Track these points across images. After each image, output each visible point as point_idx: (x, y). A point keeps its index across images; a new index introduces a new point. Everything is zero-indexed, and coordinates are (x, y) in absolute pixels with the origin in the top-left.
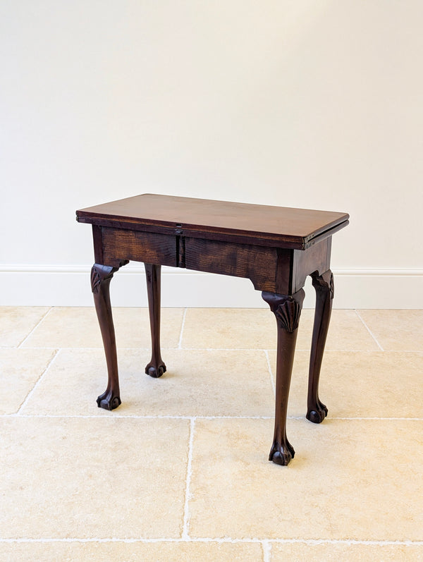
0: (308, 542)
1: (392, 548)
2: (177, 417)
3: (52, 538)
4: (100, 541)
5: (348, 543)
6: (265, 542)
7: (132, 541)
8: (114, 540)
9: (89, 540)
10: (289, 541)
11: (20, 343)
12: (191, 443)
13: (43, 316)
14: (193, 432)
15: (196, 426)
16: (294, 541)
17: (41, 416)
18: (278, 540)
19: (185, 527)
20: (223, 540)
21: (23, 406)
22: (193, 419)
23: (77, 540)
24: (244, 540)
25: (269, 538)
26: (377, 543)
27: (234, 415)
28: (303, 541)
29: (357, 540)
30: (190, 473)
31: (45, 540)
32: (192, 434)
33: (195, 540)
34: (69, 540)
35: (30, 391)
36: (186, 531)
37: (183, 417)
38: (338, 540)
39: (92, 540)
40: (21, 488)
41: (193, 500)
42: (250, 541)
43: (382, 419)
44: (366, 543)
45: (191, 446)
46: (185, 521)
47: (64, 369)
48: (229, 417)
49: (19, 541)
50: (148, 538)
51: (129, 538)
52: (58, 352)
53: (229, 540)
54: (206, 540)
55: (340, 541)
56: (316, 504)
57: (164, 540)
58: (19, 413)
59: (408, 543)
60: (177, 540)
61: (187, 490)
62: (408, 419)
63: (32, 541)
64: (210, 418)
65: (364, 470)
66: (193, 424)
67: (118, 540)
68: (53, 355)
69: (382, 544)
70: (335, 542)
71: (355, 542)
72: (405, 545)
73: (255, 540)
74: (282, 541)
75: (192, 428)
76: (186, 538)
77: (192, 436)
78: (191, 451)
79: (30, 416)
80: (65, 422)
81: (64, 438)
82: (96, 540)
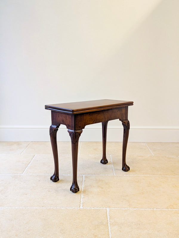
0: (122, 209)
1: (149, 210)
3: (38, 207)
5: (135, 209)
6: (108, 209)
7: (64, 208)
8: (58, 208)
11: (21, 153)
12: (83, 182)
13: (29, 145)
17: (31, 174)
18: (112, 208)
19: (81, 205)
20: (94, 208)
21: (24, 172)
22: (84, 176)
27: (99, 174)
30: (83, 191)
31: (35, 208)
33: (84, 208)
34: (43, 208)
35: (26, 167)
37: (80, 175)
40: (26, 194)
41: (84, 198)
42: (102, 208)
44: (142, 209)
45: (83, 183)
46: (81, 203)
47: (37, 161)
48: (96, 175)
49: (27, 208)
51: (63, 207)
52: (35, 156)
53: (96, 208)
54: (88, 208)
56: (125, 199)
57: (74, 208)
58: (23, 174)
59: (155, 209)
60: (78, 208)
61: (82, 195)
63: (31, 208)
64: (90, 175)
65: (142, 190)
66: (84, 177)
68: (33, 157)
69: (146, 209)
70: (131, 209)
71: (137, 209)
73: (104, 208)
75: (84, 178)
76: (81, 207)
77: (83, 180)
78: (83, 184)
79: (27, 175)
80: (39, 176)
81: (39, 181)
82: (52, 208)
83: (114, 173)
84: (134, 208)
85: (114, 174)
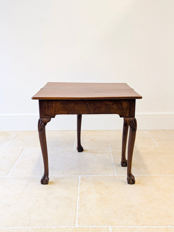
0: (127, 227)
1: (162, 229)
2: (73, 176)
3: (22, 226)
4: (42, 227)
5: (144, 227)
6: (110, 227)
7: (55, 227)
8: (47, 227)
9: (37, 227)
10: (120, 226)
11: (8, 146)
12: (79, 186)
13: (18, 135)
14: (80, 182)
15: (81, 179)
16: (122, 226)
17: (17, 176)
18: (115, 226)
19: (76, 221)
20: (92, 227)
21: (9, 172)
22: (80, 177)
23: (32, 227)
24: (101, 226)
25: (111, 225)
26: (156, 227)
27: (97, 174)
28: (125, 226)
29: (148, 225)
30: (78, 199)
31: (19, 227)
32: (79, 183)
33: (80, 226)
34: (28, 227)
35: (12, 166)
36: (77, 223)
37: (76, 176)
38: (140, 225)
39: (38, 227)
41: (80, 210)
42: (103, 226)
43: (158, 175)
44: (152, 227)
45: (79, 188)
46: (77, 219)
47: (26, 157)
48: (95, 175)
49: (8, 228)
50: (61, 226)
51: (53, 226)
52: (24, 150)
53: (95, 226)
54: (85, 227)
55: (141, 226)
56: (131, 211)
57: (67, 226)
58: (8, 175)
59: (169, 227)
60: (73, 227)
61: (77, 206)
62: (169, 175)
63: (13, 228)
64: (87, 176)
65: (151, 197)
66: (80, 178)
67: (49, 227)
68: (22, 151)
69: (158, 227)
70: (139, 226)
72: (168, 228)
73: (105, 226)
74: (116, 226)
75: (79, 180)
76: (77, 226)
77: (79, 184)
78: (79, 190)
79: (12, 176)
80: (27, 179)
81: (27, 185)
82: (39, 227)
83: (115, 172)
84: (143, 225)
85: (115, 174)
